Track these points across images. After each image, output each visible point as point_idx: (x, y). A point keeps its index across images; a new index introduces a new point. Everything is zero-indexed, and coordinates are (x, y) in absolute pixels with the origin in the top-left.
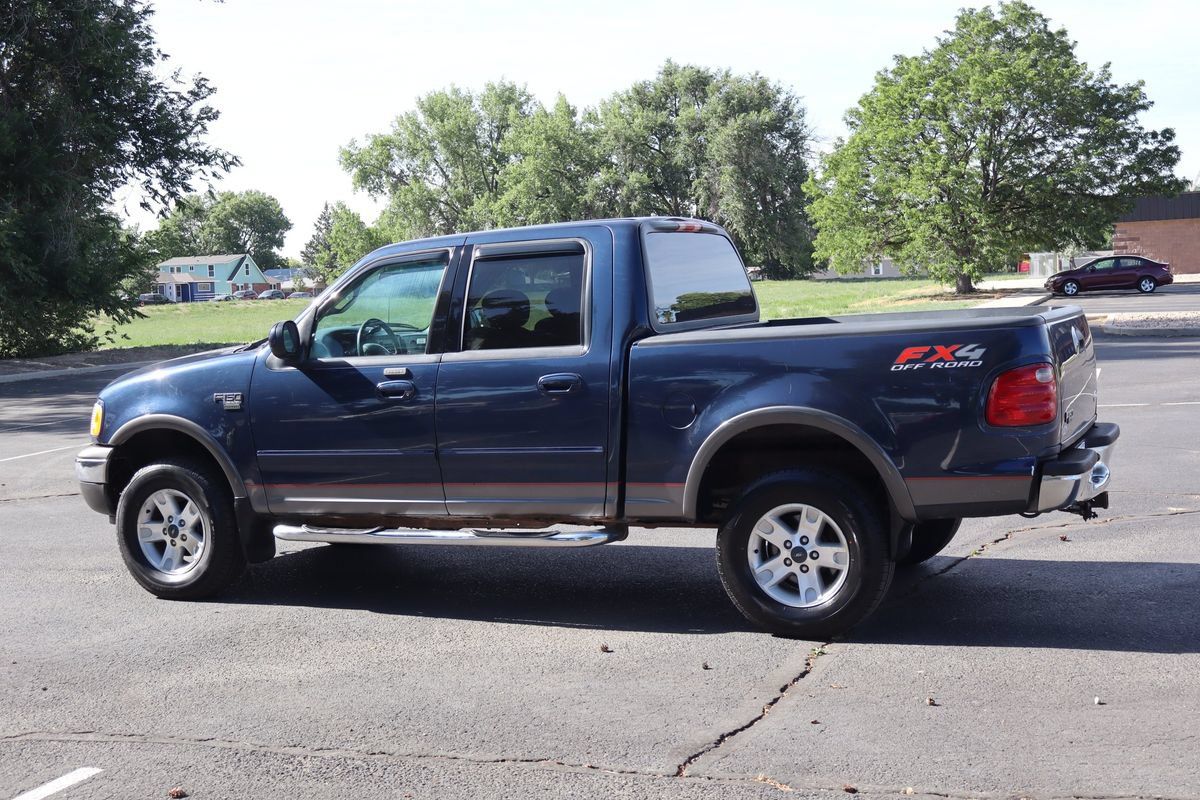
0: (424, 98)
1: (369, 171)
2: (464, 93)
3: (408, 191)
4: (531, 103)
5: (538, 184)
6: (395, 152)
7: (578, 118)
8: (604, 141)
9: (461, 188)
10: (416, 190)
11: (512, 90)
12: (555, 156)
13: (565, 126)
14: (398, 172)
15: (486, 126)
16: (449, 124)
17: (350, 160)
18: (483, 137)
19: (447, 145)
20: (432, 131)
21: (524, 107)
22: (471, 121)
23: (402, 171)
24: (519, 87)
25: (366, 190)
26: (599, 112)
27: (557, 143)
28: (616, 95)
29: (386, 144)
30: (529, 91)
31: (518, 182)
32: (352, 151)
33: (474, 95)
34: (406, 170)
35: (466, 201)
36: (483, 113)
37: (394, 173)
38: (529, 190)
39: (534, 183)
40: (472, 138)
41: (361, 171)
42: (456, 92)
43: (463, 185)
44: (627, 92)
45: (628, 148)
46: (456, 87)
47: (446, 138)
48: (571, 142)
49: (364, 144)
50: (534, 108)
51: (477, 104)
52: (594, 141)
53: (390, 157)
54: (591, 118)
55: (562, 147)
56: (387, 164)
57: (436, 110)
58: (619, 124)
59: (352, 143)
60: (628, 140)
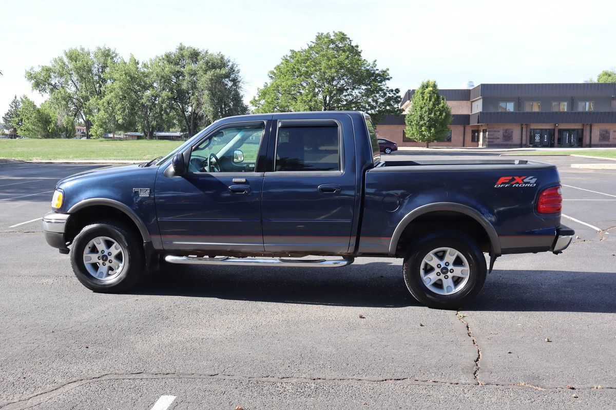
0: (67, 51)
1: (40, 82)
2: (86, 50)
3: (58, 92)
4: (118, 57)
5: (121, 93)
6: (52, 74)
7: (140, 66)
8: (151, 76)
9: (84, 93)
10: (62, 92)
11: (109, 50)
12: (129, 81)
13: (134, 69)
14: (53, 83)
15: (96, 66)
16: (79, 64)
17: (30, 76)
18: (95, 71)
19: (78, 73)
20: (71, 66)
21: (115, 59)
22: (90, 63)
23: (56, 83)
24: (112, 49)
25: (38, 91)
26: (149, 64)
27: (130, 76)
28: (157, 57)
29: (48, 70)
30: (117, 52)
31: (112, 92)
32: (32, 73)
33: (91, 51)
34: (57, 83)
35: (86, 99)
36: (95, 60)
37: (52, 84)
38: (117, 96)
39: (119, 93)
40: (90, 71)
41: (36, 82)
42: (83, 49)
43: (85, 91)
44: (162, 56)
45: (162, 81)
46: (83, 47)
47: (78, 70)
48: (136, 76)
49: (37, 69)
50: (119, 60)
51: (92, 56)
52: (147, 76)
53: (50, 76)
54: (145, 66)
55: (132, 78)
56: (48, 80)
57: (73, 56)
58: (159, 70)
59: (32, 69)
60: (162, 77)
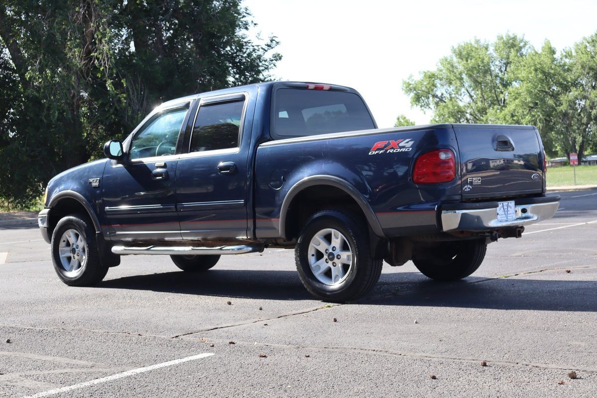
0: (456, 47)
1: (421, 95)
2: (482, 42)
3: (445, 106)
4: (527, 46)
5: (529, 99)
6: (437, 82)
7: (557, 56)
8: (574, 69)
9: (479, 104)
10: (450, 106)
11: (514, 39)
12: (542, 81)
13: (547, 61)
14: (439, 95)
15: (497, 63)
16: (471, 63)
17: (409, 88)
18: (495, 69)
19: (470, 76)
20: (461, 68)
21: (523, 50)
22: (486, 61)
23: (442, 94)
24: (519, 37)
25: (419, 107)
26: (573, 51)
27: (543, 72)
28: (585, 39)
29: (432, 77)
30: (526, 39)
31: (516, 98)
32: (411, 82)
33: (490, 44)
34: (445, 93)
35: (483, 111)
36: (495, 55)
37: (437, 96)
38: (524, 104)
39: (526, 99)
40: (487, 71)
41: (416, 94)
42: (477, 42)
43: (482, 102)
44: (592, 36)
45: (591, 74)
46: (478, 38)
47: (470, 72)
48: (552, 72)
49: (418, 77)
50: (529, 51)
51: (491, 50)
52: (569, 70)
53: (434, 85)
54: (568, 55)
55: (547, 75)
56: (432, 90)
57: (464, 54)
58: (585, 58)
59: (411, 76)
60: (591, 69)
